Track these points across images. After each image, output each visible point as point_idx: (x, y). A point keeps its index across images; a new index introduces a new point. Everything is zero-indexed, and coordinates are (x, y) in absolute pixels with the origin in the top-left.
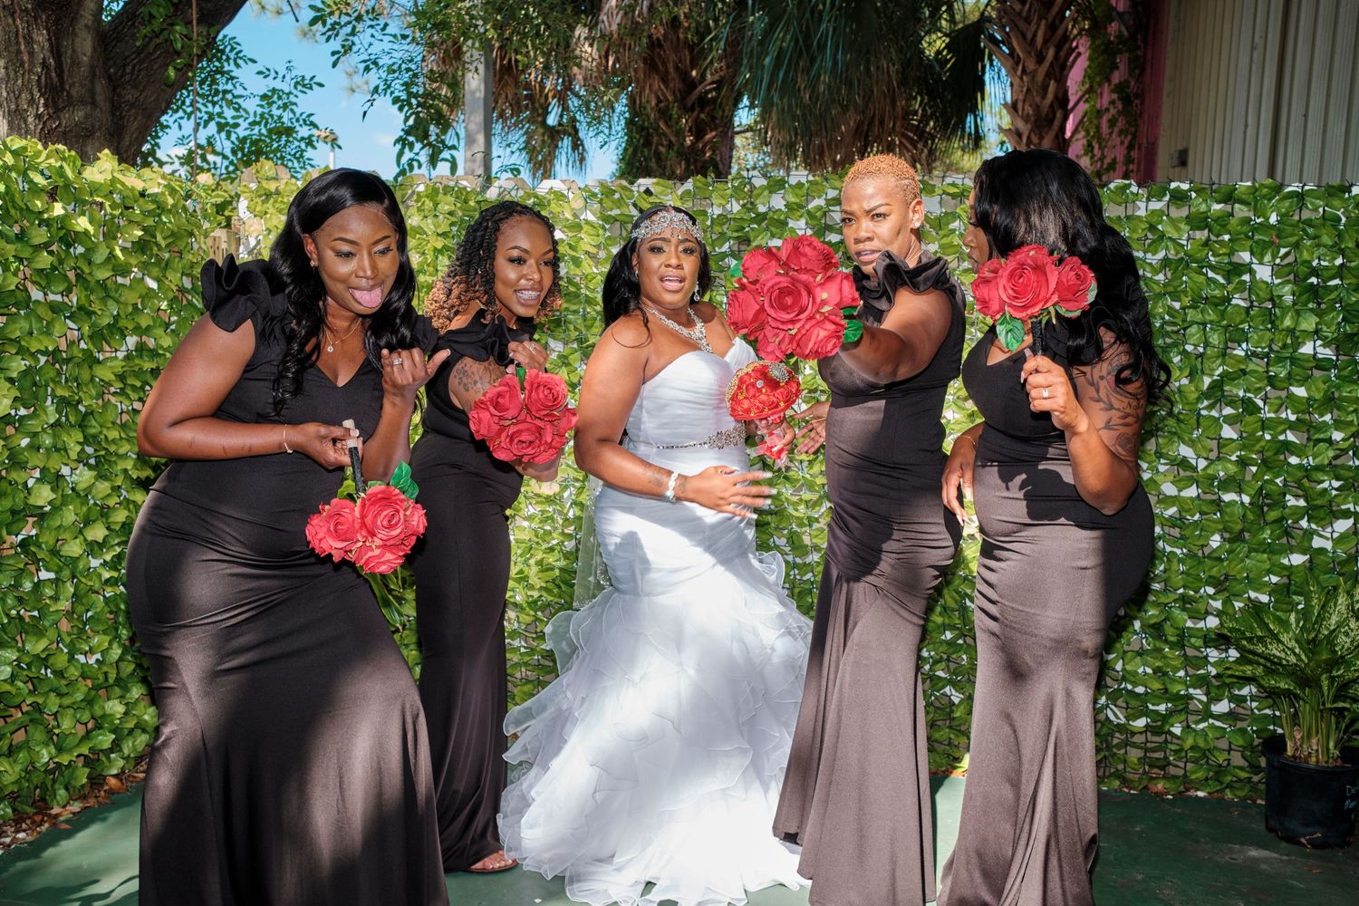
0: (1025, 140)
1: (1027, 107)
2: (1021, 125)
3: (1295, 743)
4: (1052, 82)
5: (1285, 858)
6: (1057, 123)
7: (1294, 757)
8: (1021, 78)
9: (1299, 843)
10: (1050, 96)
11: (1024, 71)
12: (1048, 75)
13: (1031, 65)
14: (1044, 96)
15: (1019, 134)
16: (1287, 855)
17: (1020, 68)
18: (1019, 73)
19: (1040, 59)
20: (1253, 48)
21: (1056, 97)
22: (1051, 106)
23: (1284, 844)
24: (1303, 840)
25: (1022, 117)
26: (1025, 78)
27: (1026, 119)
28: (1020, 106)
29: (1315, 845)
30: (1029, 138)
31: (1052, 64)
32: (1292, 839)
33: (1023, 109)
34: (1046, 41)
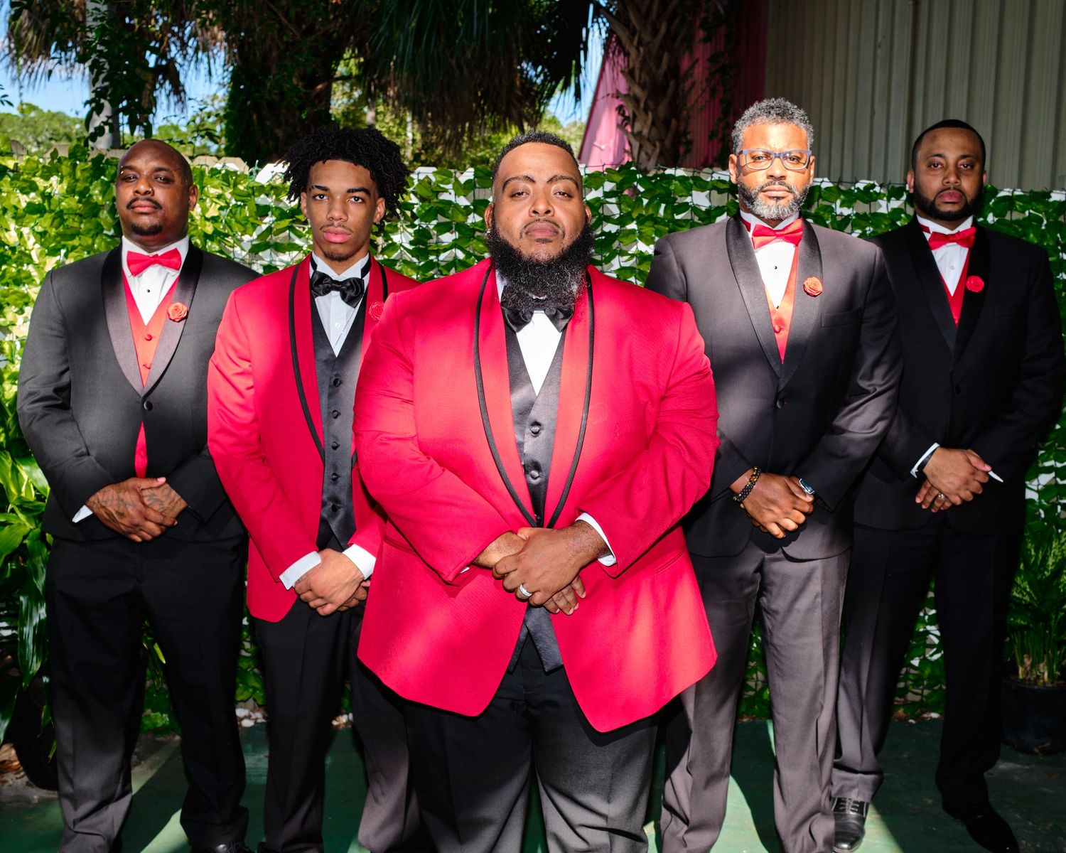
0: (642, 105)
1: (643, 76)
2: (637, 90)
3: (1026, 669)
4: (666, 54)
5: (1027, 767)
6: (670, 91)
7: (1024, 680)
8: (638, 48)
9: (1032, 753)
10: (664, 66)
11: (640, 43)
12: (663, 47)
13: (646, 38)
14: (659, 65)
15: (636, 100)
16: (1028, 765)
17: (636, 39)
18: (635, 43)
19: (655, 32)
20: (876, 46)
21: (669, 67)
22: (665, 75)
23: (1021, 755)
24: (1036, 750)
25: (639, 84)
26: (641, 49)
27: (643, 86)
28: (637, 73)
29: (1045, 752)
30: (646, 104)
31: (664, 37)
32: (1027, 751)
33: (640, 77)
34: (659, 16)
